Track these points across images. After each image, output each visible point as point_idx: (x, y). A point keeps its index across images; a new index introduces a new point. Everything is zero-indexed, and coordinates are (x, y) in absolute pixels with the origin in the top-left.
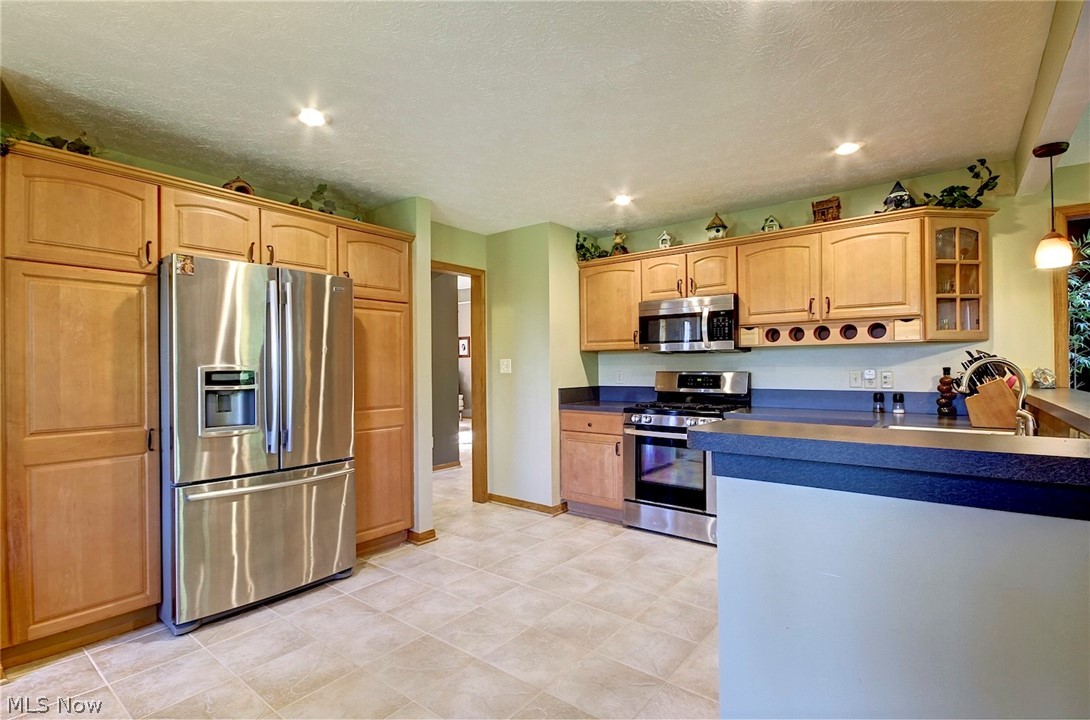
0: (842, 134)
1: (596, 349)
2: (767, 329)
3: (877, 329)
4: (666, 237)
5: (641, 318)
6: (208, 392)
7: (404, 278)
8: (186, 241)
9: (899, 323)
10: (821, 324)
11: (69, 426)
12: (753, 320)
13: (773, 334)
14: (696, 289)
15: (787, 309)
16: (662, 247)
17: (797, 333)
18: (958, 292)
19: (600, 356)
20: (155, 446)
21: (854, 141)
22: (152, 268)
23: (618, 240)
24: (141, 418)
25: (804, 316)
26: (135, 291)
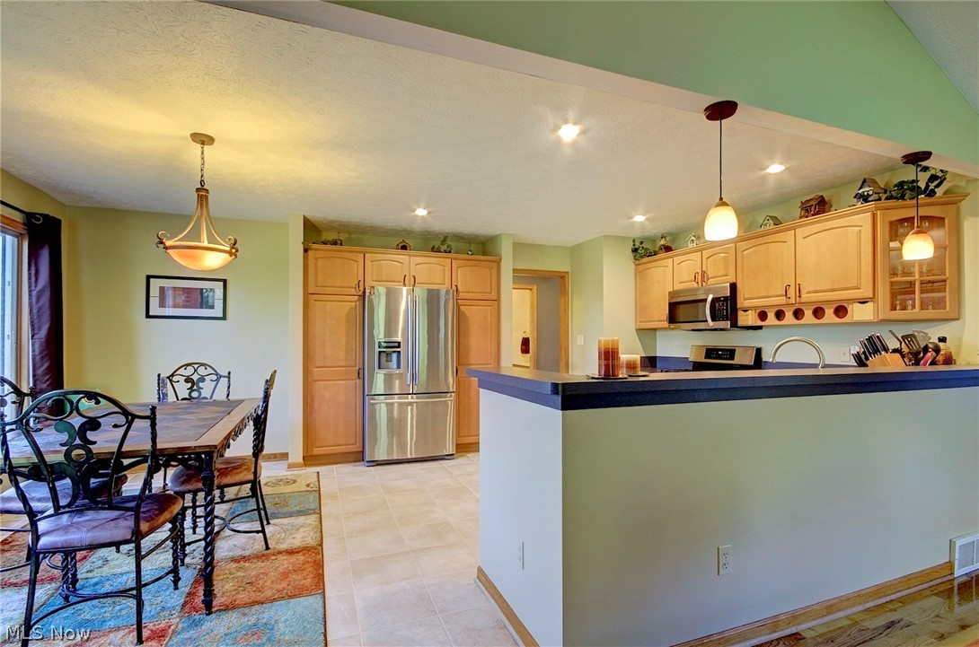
0: (772, 159)
1: (656, 327)
2: (758, 311)
3: (841, 311)
4: (693, 238)
5: (670, 304)
6: (380, 352)
7: (494, 285)
8: (375, 279)
9: (857, 306)
10: (797, 306)
11: (329, 364)
12: (747, 304)
13: (763, 316)
14: (708, 279)
15: (770, 294)
16: (691, 246)
17: (780, 315)
18: (917, 277)
19: (658, 333)
20: (361, 376)
21: (781, 164)
22: (360, 293)
23: (663, 242)
24: (356, 363)
25: (783, 300)
26: (354, 304)
